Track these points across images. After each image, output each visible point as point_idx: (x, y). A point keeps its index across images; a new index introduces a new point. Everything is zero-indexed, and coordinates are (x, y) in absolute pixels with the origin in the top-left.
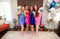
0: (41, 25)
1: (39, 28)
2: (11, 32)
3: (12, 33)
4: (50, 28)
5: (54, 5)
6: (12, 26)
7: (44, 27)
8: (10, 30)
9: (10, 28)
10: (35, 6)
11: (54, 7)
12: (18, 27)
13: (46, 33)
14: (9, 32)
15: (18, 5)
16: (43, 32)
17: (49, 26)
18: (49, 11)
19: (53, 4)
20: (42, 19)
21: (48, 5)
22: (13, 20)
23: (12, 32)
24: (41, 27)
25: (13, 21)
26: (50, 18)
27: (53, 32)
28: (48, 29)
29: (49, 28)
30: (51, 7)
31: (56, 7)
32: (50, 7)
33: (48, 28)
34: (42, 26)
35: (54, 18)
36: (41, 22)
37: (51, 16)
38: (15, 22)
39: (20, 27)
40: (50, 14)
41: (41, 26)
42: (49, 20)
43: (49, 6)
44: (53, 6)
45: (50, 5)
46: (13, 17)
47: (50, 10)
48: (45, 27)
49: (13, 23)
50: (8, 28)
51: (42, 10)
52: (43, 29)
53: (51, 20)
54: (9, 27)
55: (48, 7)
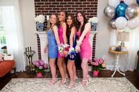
0: (93, 61)
1: (90, 70)
2: (19, 81)
3: (22, 83)
4: (117, 68)
5: (124, 11)
6: (22, 67)
7: (100, 66)
8: (17, 75)
9: (18, 70)
10: (79, 14)
11: (124, 16)
13: (107, 81)
15: (37, 13)
16: (100, 79)
17: (114, 63)
18: (112, 27)
19: (122, 8)
20: (96, 46)
21: (110, 11)
22: (24, 51)
24: (93, 66)
25: (25, 53)
26: (114, 43)
27: (125, 79)
28: (112, 72)
29: (115, 68)
30: (117, 15)
31: (128, 15)
32: (113, 15)
33: (111, 69)
34: (96, 64)
35: (126, 44)
36: (94, 53)
38: (30, 56)
39: (41, 68)
42: (113, 48)
43: (112, 13)
44: (121, 13)
45: (113, 11)
46: (25, 44)
47: (113, 23)
48: (103, 66)
49: (24, 57)
50: (12, 72)
51: (96, 24)
52: (99, 71)
53: (118, 49)
54: (15, 69)
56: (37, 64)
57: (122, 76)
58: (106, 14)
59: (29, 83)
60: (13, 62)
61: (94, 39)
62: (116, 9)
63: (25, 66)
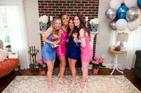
0: (94, 59)
1: (90, 68)
2: (23, 79)
3: (26, 80)
4: (116, 66)
5: (125, 14)
6: (26, 65)
7: (101, 64)
8: (21, 73)
9: (22, 68)
11: (125, 18)
12: (39, 65)
13: (107, 78)
14: (18, 78)
16: (100, 77)
17: (113, 62)
18: (112, 28)
19: (123, 11)
20: (96, 45)
21: (111, 12)
23: (26, 77)
24: (94, 65)
25: (29, 52)
26: (114, 43)
27: (123, 77)
28: (111, 70)
29: (113, 66)
30: (118, 17)
31: (129, 17)
32: (114, 17)
33: (110, 68)
34: (97, 63)
35: (125, 44)
36: (94, 52)
37: (117, 40)
38: (34, 55)
39: (44, 66)
40: (114, 35)
41: (93, 62)
42: (113, 48)
43: (113, 15)
44: (122, 15)
45: (114, 13)
47: (114, 24)
48: (103, 64)
49: (28, 56)
50: (17, 70)
51: (97, 25)
52: (99, 69)
53: (117, 49)
54: (19, 67)
55: (111, 17)
56: (41, 62)
57: (121, 74)
58: (108, 16)
59: (33, 81)
60: (17, 60)
61: (95, 39)
62: (117, 11)
63: (28, 64)
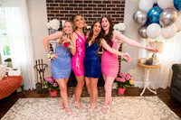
1: (115, 87)
2: (28, 102)
3: (32, 104)
4: (147, 85)
5: (158, 17)
6: (31, 84)
7: (128, 82)
8: (25, 94)
9: (26, 88)
11: (158, 22)
12: (49, 84)
13: (135, 100)
14: (21, 101)
15: (50, 17)
16: (127, 99)
17: (143, 79)
18: (142, 36)
19: (155, 13)
21: (140, 15)
22: (33, 64)
23: (31, 100)
25: (35, 67)
26: (145, 56)
27: (156, 98)
28: (141, 90)
29: (144, 85)
30: (149, 21)
31: (163, 21)
32: (145, 21)
33: (140, 87)
34: (123, 80)
36: (120, 67)
38: (42, 71)
39: (55, 85)
40: (145, 43)
41: (119, 79)
42: (143, 61)
43: (143, 19)
44: (154, 19)
45: (145, 16)
46: (34, 55)
47: (144, 31)
48: (131, 82)
49: (33, 72)
50: (19, 90)
52: (126, 89)
53: (149, 63)
54: (22, 87)
55: (140, 21)
56: (50, 80)
57: (153, 94)
58: (136, 20)
59: (40, 104)
60: (20, 78)
62: (148, 14)
63: (35, 83)
